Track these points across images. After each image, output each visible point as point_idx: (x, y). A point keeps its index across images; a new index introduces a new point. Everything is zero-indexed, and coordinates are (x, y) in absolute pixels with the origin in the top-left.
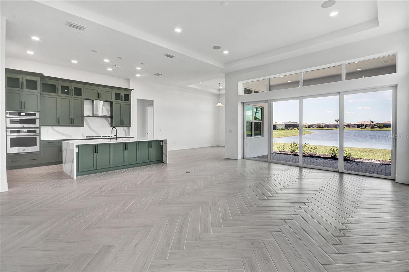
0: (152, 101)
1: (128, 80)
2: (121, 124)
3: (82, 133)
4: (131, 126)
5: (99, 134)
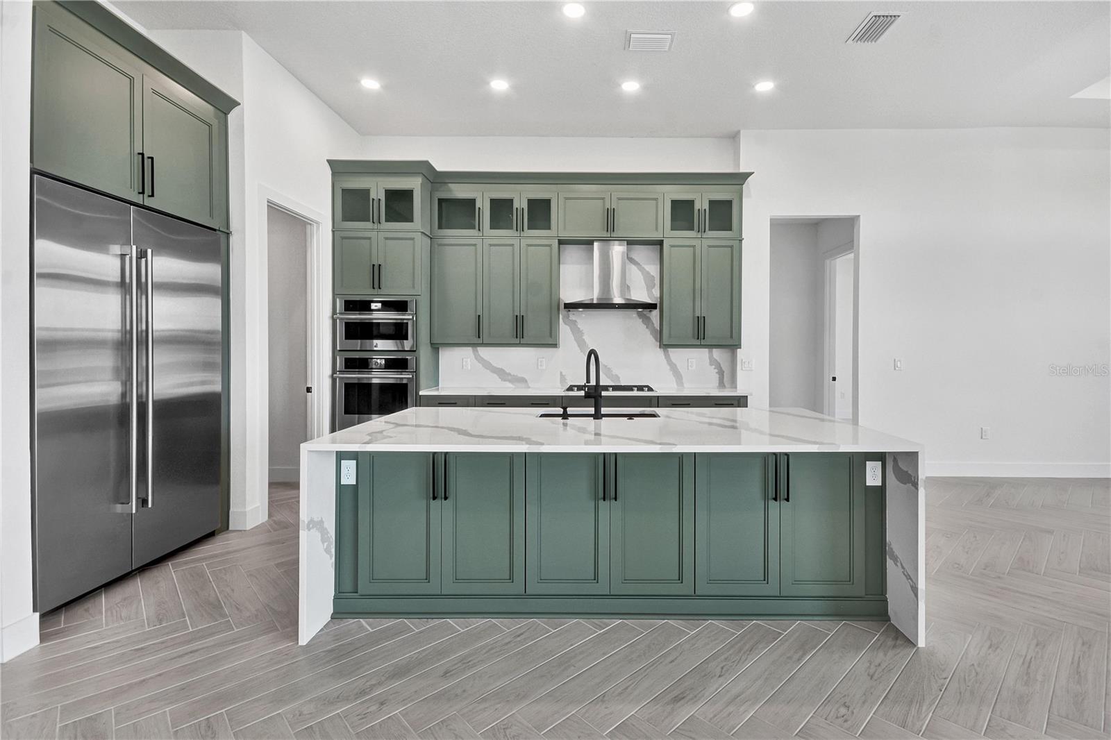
0: (850, 223)
1: (734, 137)
2: (694, 337)
3: (561, 373)
4: (740, 348)
5: (617, 375)
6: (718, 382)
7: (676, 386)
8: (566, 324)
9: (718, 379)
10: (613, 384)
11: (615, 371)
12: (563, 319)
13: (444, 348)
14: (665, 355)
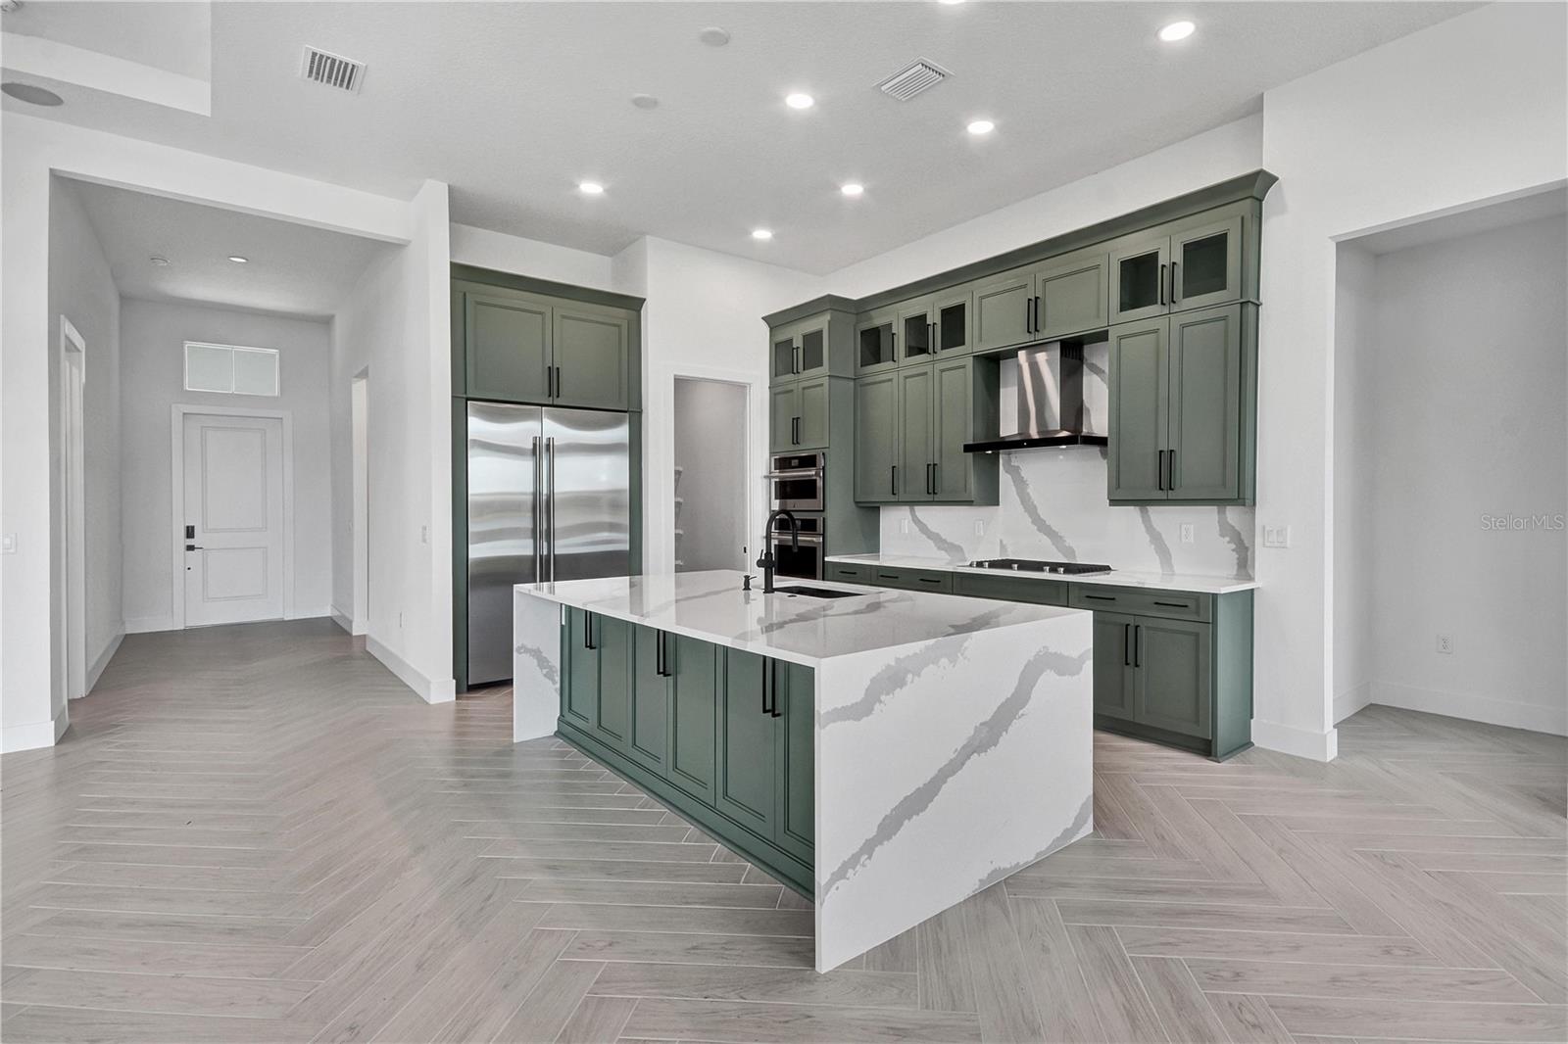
2: (1155, 487)
5: (1071, 548)
6: (1236, 567)
7: (1160, 571)
8: (1007, 472)
9: (1236, 561)
10: (1067, 562)
11: (1069, 542)
12: (1003, 465)
13: (886, 508)
14: (1143, 517)
